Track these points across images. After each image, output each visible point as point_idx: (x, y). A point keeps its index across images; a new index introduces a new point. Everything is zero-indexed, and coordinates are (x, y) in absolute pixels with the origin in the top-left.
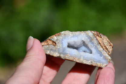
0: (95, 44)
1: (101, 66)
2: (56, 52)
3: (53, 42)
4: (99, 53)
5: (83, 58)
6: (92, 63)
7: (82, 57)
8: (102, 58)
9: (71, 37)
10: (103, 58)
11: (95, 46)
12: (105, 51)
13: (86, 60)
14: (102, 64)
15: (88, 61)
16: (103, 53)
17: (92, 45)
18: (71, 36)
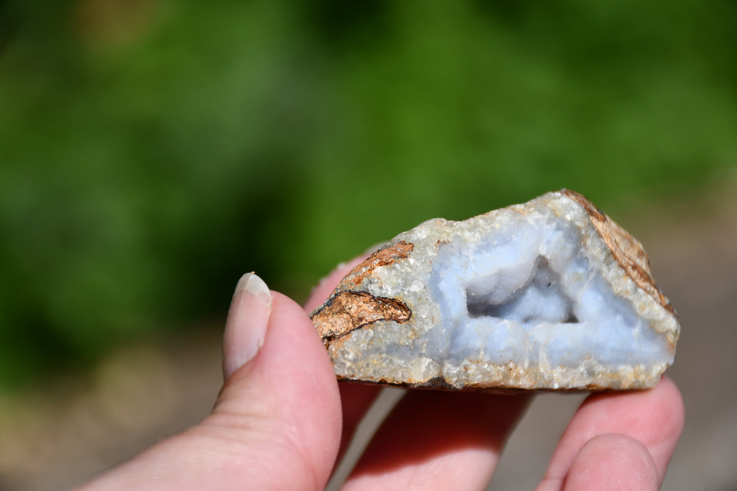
0: (592, 264)
1: (642, 378)
2: (421, 355)
3: (383, 302)
4: (617, 311)
5: (550, 357)
6: (591, 373)
7: (543, 355)
8: (636, 331)
9: (475, 252)
10: (644, 332)
11: (592, 276)
12: (645, 290)
13: (562, 366)
14: (642, 367)
15: (575, 366)
16: (637, 304)
17: (581, 271)
18: (473, 246)
